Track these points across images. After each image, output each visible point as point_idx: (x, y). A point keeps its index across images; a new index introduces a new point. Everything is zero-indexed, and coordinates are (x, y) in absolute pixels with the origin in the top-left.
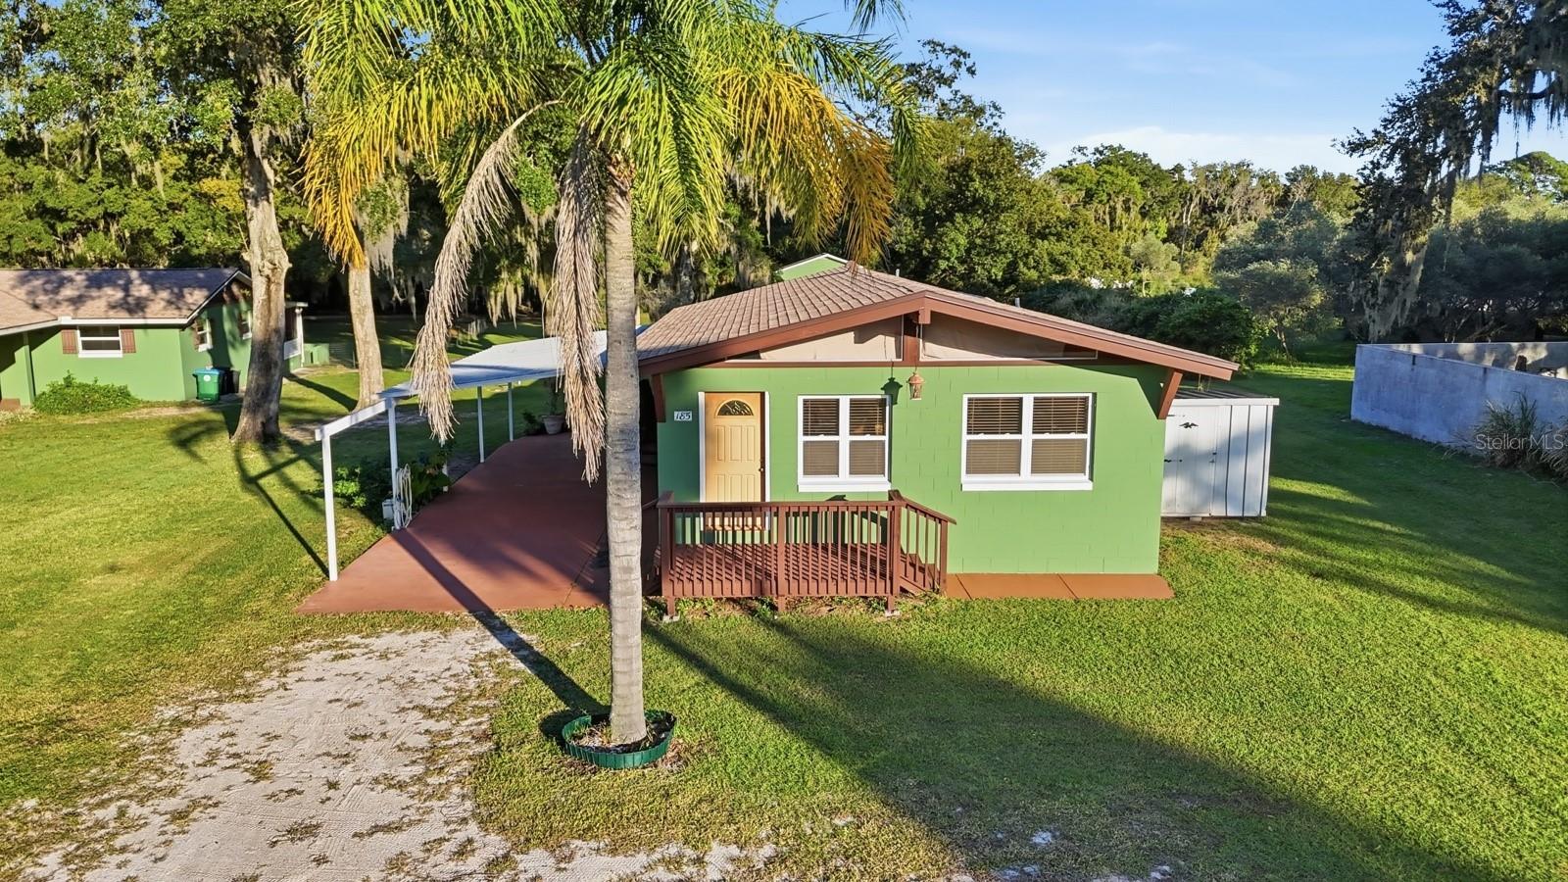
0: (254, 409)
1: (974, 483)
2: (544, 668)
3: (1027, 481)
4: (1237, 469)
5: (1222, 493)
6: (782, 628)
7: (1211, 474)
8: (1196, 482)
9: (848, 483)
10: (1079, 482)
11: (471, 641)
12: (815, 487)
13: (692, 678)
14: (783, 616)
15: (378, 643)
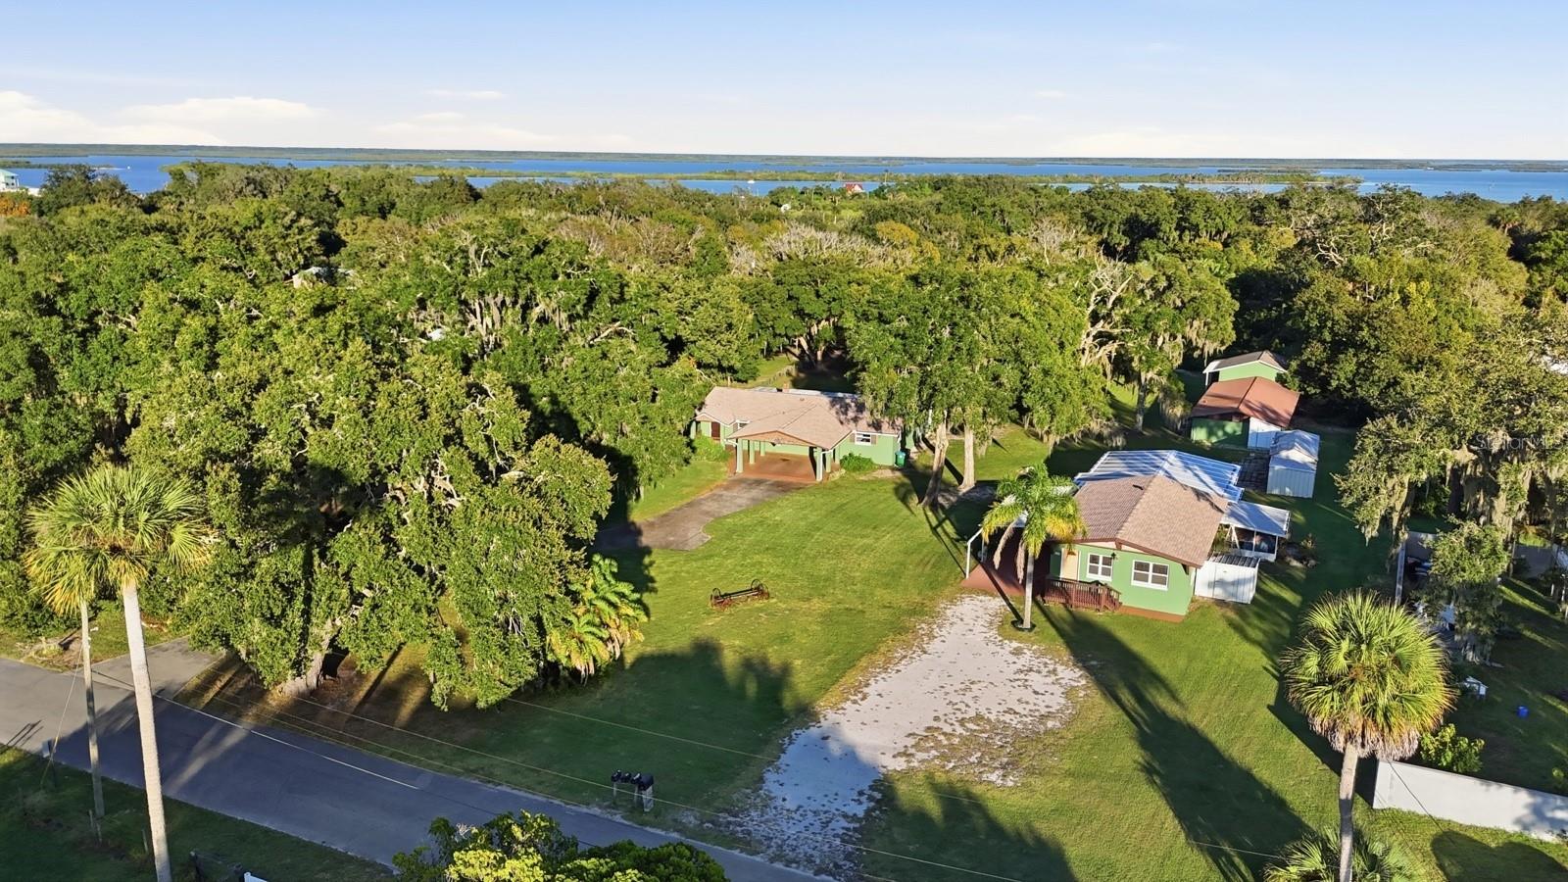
0: (929, 496)
1: (1135, 583)
2: (1014, 610)
3: (1149, 585)
4: (1241, 589)
5: (1233, 595)
6: (1070, 612)
7: (1231, 589)
8: (1225, 590)
9: (1099, 577)
10: (1164, 588)
11: (999, 602)
12: (1092, 577)
13: (1044, 619)
14: (1073, 609)
15: (980, 598)
